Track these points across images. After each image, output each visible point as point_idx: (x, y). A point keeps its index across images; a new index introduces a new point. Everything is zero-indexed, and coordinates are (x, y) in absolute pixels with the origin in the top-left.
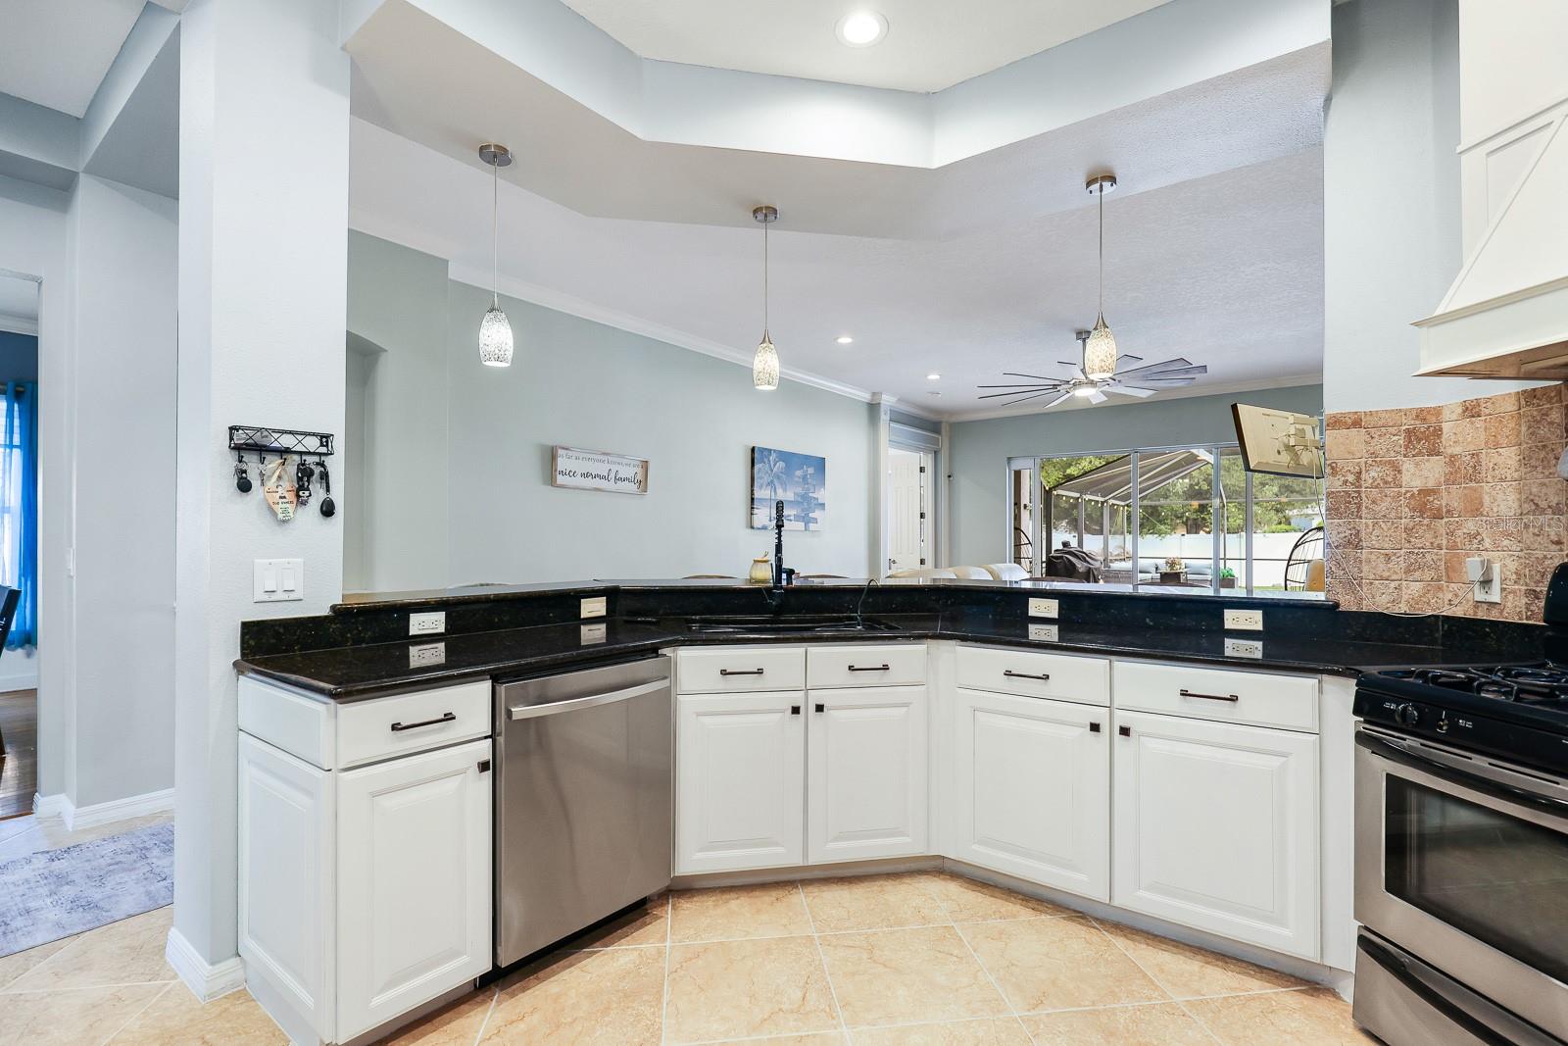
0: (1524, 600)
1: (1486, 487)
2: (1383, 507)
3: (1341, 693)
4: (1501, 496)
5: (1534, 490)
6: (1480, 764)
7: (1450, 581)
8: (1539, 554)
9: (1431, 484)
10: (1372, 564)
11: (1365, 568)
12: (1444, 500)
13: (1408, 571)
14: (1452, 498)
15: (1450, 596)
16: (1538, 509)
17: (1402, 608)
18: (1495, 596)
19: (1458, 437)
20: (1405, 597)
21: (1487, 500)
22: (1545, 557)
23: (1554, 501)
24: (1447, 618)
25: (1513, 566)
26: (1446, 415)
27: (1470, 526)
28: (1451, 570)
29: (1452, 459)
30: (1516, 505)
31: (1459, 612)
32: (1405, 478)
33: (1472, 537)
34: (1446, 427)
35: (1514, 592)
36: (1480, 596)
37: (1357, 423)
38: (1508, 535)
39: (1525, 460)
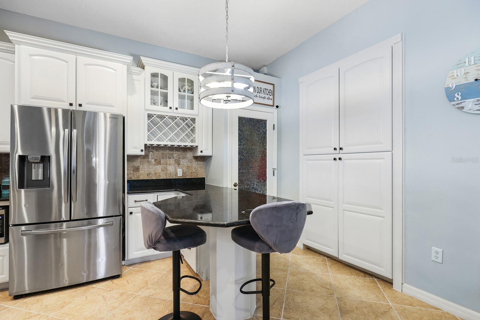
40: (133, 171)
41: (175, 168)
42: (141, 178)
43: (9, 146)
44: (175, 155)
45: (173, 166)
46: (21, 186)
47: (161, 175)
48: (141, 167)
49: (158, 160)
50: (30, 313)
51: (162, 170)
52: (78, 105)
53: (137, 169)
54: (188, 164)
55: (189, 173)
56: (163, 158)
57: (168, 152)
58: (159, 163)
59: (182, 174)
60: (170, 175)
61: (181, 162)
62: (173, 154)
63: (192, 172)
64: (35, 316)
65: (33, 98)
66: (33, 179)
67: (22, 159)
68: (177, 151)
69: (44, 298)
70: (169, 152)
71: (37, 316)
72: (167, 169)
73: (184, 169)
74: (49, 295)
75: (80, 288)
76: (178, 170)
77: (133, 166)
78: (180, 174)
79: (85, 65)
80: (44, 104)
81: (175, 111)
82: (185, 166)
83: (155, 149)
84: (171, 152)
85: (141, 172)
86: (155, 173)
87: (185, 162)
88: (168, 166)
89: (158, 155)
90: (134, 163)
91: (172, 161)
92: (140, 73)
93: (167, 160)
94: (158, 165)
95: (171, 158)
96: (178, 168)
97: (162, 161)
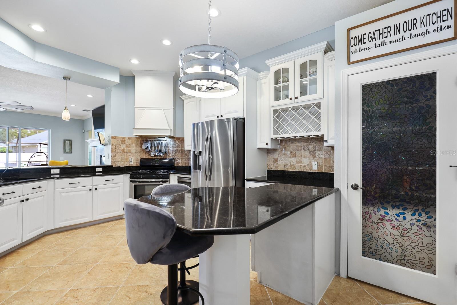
2: (118, 151)
3: (128, 176)
4: (133, 150)
5: (137, 150)
6: (145, 180)
7: (126, 161)
9: (124, 148)
10: (117, 159)
11: (116, 160)
12: (125, 150)
13: (121, 160)
14: (126, 150)
15: (126, 163)
16: (137, 152)
17: (121, 166)
18: (132, 163)
19: (128, 142)
20: (121, 164)
21: (131, 150)
22: (138, 158)
23: (139, 151)
24: (126, 167)
25: (134, 159)
26: (126, 138)
27: (129, 154)
28: (126, 160)
29: (127, 145)
30: (135, 151)
31: (127, 165)
32: (121, 147)
34: (126, 140)
35: (134, 162)
36: (130, 163)
37: (115, 138)
38: (134, 155)
39: (136, 146)
40: (273, 162)
41: (310, 160)
42: (280, 169)
44: (310, 147)
45: (307, 158)
46: (195, 168)
47: (296, 168)
48: (279, 159)
49: (293, 152)
51: (297, 163)
52: (221, 116)
53: (276, 161)
54: (325, 157)
55: (326, 167)
56: (297, 151)
57: (302, 143)
58: (294, 155)
59: (318, 167)
60: (305, 168)
61: (317, 155)
62: (307, 146)
63: (330, 166)
66: (199, 165)
68: (312, 142)
70: (304, 144)
72: (302, 161)
73: (320, 162)
76: (313, 163)
77: (273, 158)
78: (315, 167)
81: (296, 100)
82: (321, 159)
83: (290, 141)
84: (306, 144)
85: (279, 163)
86: (291, 165)
87: (322, 154)
88: (303, 158)
89: (293, 147)
90: (274, 155)
91: (307, 153)
92: (266, 76)
93: (302, 152)
94: (293, 157)
95: (305, 150)
96: (313, 160)
97: (297, 153)
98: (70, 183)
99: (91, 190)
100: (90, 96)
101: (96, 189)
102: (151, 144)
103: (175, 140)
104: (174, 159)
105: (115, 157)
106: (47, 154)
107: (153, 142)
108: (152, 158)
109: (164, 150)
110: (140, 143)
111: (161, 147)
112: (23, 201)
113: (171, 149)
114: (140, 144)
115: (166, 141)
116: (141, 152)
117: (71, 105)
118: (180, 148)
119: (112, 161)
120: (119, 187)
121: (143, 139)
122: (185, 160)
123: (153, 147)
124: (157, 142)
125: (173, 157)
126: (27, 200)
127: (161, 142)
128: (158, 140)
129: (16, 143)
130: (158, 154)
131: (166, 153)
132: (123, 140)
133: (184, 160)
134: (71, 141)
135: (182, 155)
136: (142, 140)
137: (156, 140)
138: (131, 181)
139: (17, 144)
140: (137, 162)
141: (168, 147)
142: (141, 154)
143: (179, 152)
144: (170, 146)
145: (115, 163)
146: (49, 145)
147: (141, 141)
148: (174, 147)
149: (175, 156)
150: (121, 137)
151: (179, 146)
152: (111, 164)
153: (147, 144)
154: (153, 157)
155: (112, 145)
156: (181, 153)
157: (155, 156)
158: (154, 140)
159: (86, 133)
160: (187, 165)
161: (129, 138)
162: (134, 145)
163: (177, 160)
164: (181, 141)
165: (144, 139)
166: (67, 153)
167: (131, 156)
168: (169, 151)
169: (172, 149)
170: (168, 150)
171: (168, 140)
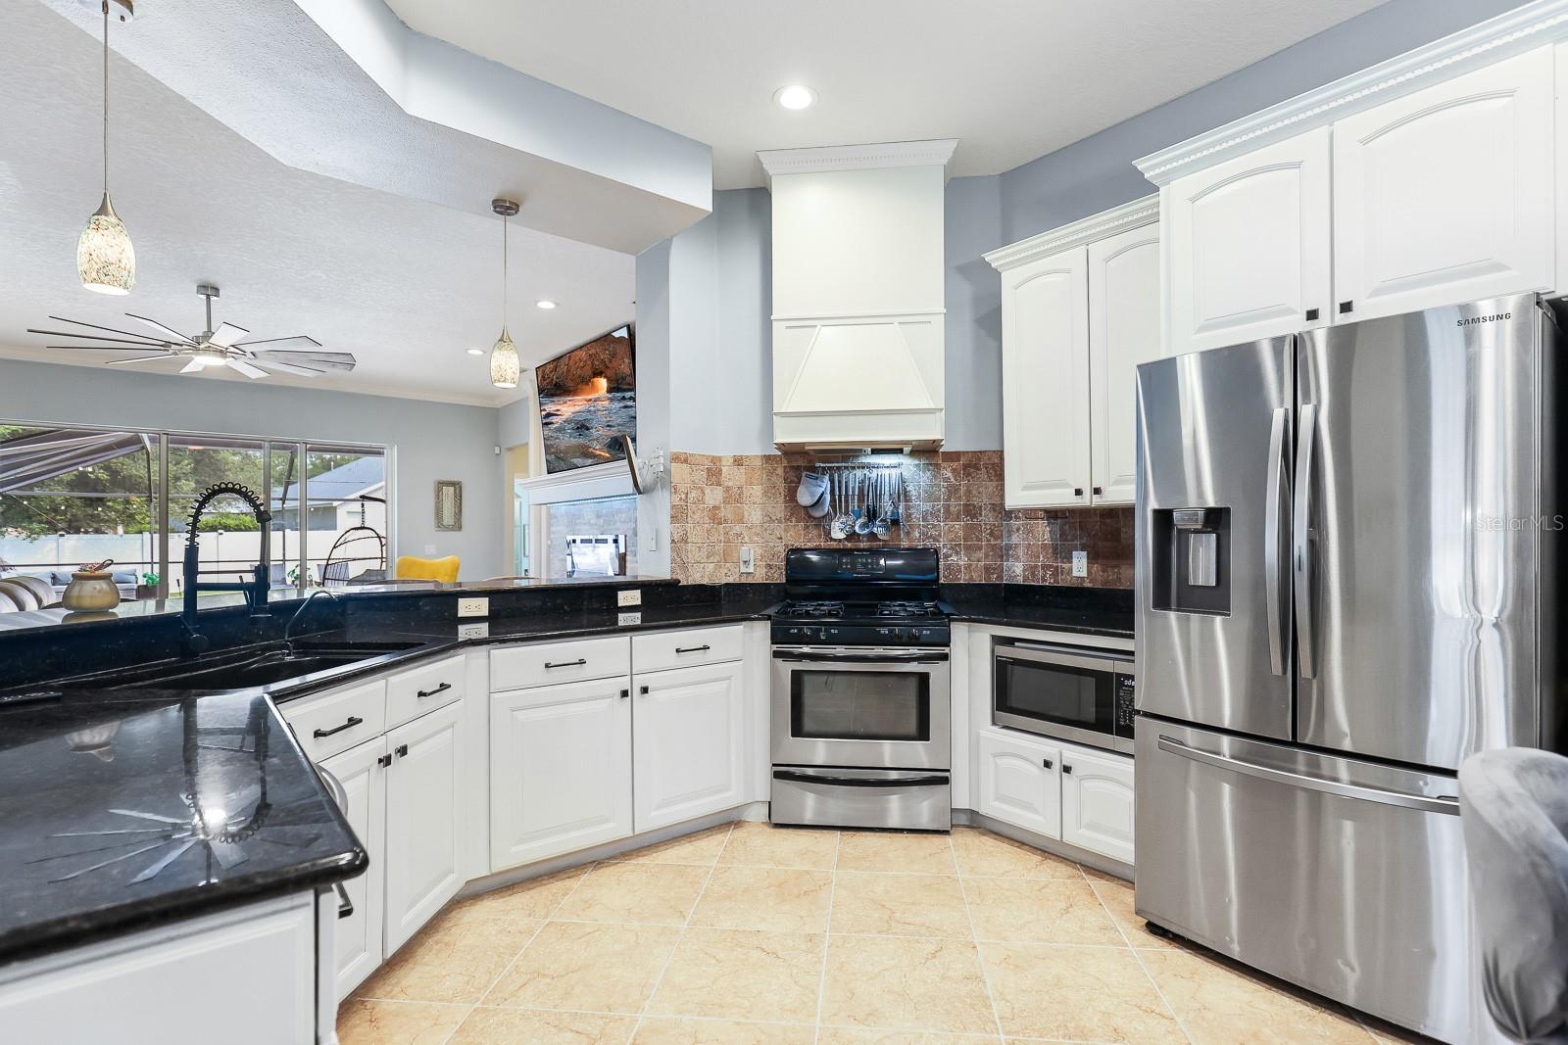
0: (765, 570)
1: (746, 507)
2: (697, 517)
3: (763, 629)
4: (753, 513)
5: (770, 510)
7: (727, 563)
8: (772, 544)
9: (717, 504)
10: (693, 553)
11: (690, 556)
12: (722, 514)
13: (708, 557)
14: (726, 512)
15: (726, 571)
16: (771, 520)
17: (705, 581)
18: (751, 569)
19: (732, 476)
20: (707, 573)
21: (746, 514)
22: (774, 546)
23: (779, 516)
24: (726, 585)
25: (759, 551)
26: (724, 462)
27: (738, 529)
28: (727, 556)
29: (728, 489)
30: (760, 518)
31: (731, 580)
32: (707, 498)
33: (738, 535)
34: (724, 469)
35: (759, 566)
36: (743, 569)
37: (686, 461)
38: (756, 534)
39: (765, 493)
43: (1133, 487)
46: (1162, 601)
50: (1156, 997)
52: (1337, 308)
64: (1164, 1017)
65: (1202, 329)
66: (1191, 582)
67: (1163, 518)
69: (1211, 977)
71: (1165, 1020)
74: (1228, 973)
75: (1330, 1018)
79: (1365, 142)
80: (1260, 333)
98: (547, 666)
99: (625, 694)
100: (546, 305)
101: (645, 690)
102: (832, 481)
103: (937, 466)
104: (936, 552)
105: (686, 542)
106: (382, 533)
107: (840, 476)
108: (834, 544)
109: (887, 507)
110: (782, 480)
111: (878, 496)
112: (386, 761)
113: (920, 506)
114: (781, 485)
115: (898, 471)
116: (787, 520)
117: (469, 352)
118: (960, 498)
119: (673, 561)
120: (729, 678)
121: (795, 464)
122: (987, 556)
123: (840, 496)
124: (859, 473)
125: (929, 543)
126: (403, 751)
127: (874, 474)
128: (863, 467)
129: (281, 499)
130: (864, 526)
131: (895, 522)
132: (714, 473)
133: (981, 554)
134: (457, 486)
135: (970, 530)
136: (792, 467)
137: (853, 468)
138: (776, 654)
139: (284, 503)
140: (770, 566)
141: (905, 496)
142: (786, 531)
143: (958, 519)
144: (914, 493)
145: (684, 566)
146: (389, 502)
147: (785, 473)
148: (931, 497)
149: (940, 535)
150: (707, 457)
151: (957, 489)
152: (673, 572)
153: (819, 483)
154: (840, 540)
155: (675, 493)
156: (965, 520)
157: (852, 536)
158: (846, 468)
159: (507, 457)
160: (994, 579)
161: (738, 461)
162: (757, 491)
163: (946, 556)
164: (965, 467)
165: (802, 463)
166: (447, 528)
167: (746, 538)
168: (909, 516)
169: (926, 506)
170: (907, 508)
171: (906, 467)
